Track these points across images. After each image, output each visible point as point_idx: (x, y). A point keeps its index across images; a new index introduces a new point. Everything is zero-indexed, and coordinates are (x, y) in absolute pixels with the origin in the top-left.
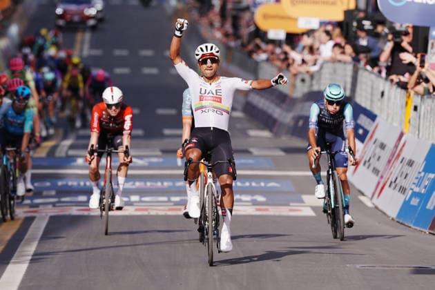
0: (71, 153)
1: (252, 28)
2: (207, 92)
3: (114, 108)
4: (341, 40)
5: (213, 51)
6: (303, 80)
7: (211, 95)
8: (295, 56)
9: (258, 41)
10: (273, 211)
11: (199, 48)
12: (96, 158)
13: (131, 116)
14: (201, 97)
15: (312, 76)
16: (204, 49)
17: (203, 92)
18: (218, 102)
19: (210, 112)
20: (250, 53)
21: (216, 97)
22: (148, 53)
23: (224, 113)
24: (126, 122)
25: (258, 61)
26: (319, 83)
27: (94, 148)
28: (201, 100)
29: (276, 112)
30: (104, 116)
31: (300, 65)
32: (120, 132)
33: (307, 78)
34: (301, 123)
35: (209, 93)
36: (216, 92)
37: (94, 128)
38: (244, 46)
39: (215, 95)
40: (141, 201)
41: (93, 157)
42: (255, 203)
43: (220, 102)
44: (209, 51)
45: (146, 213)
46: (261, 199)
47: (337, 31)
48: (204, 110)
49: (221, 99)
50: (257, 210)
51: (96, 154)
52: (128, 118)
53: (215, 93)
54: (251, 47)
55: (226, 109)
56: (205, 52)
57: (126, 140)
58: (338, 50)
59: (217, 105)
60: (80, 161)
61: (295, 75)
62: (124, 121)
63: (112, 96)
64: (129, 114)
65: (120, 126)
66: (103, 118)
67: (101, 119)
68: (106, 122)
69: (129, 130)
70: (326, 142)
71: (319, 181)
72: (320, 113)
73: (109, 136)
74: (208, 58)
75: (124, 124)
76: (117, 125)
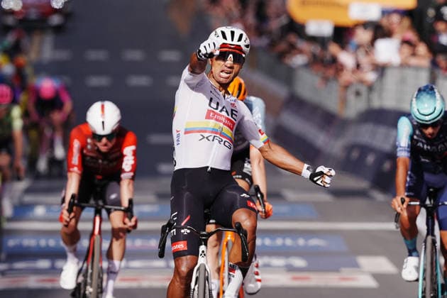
0: (28, 199)
1: (284, 20)
2: (220, 108)
3: (104, 140)
4: (411, 36)
5: (242, 44)
6: (358, 94)
7: (224, 113)
8: (346, 58)
9: (292, 38)
10: (317, 280)
11: (219, 30)
14: (210, 112)
15: (371, 88)
16: (228, 35)
17: (214, 105)
18: (230, 128)
20: (282, 56)
21: (231, 122)
22: (135, 55)
25: (294, 66)
26: (380, 97)
28: (209, 117)
29: (320, 139)
30: (89, 147)
31: (353, 72)
33: (363, 89)
34: (355, 154)
36: (232, 114)
37: (73, 166)
38: (272, 44)
39: (230, 118)
40: (127, 268)
42: (290, 269)
44: (235, 42)
45: (134, 284)
46: (299, 262)
47: (406, 22)
48: (206, 135)
49: (233, 125)
50: (295, 279)
54: (283, 46)
56: (229, 41)
57: (125, 188)
58: (406, 49)
59: (229, 132)
60: (40, 211)
61: (346, 87)
62: (122, 157)
63: (103, 122)
64: (130, 145)
65: (115, 163)
66: (88, 151)
67: (85, 151)
68: (92, 157)
69: (131, 171)
70: (429, 188)
71: (412, 251)
72: (414, 133)
73: (96, 181)
74: (231, 53)
75: (122, 162)
76: (111, 161)
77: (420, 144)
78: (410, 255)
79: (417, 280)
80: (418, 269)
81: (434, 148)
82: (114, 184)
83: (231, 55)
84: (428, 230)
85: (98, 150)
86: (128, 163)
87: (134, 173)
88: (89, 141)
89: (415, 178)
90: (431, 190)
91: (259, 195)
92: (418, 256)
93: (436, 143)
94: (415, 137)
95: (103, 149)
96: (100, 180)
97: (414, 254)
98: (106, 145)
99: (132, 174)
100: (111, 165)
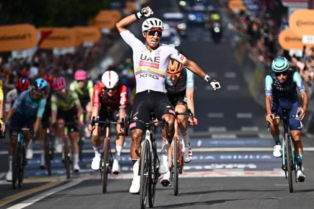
2: (147, 59)
3: (110, 91)
7: (150, 61)
10: (257, 174)
12: (97, 127)
13: (125, 93)
14: (141, 62)
16: (154, 23)
17: (143, 58)
18: (156, 68)
19: (148, 77)
21: (154, 64)
23: (160, 78)
24: (121, 99)
27: (95, 119)
28: (140, 65)
30: (103, 93)
32: (117, 107)
35: (148, 60)
36: (155, 59)
37: (95, 103)
39: (153, 62)
41: (94, 127)
43: (158, 68)
44: (158, 26)
48: (142, 74)
49: (158, 65)
50: (246, 174)
51: (97, 124)
52: (123, 94)
53: (153, 60)
55: (163, 74)
56: (155, 26)
57: (122, 114)
59: (155, 70)
62: (120, 98)
63: (110, 83)
64: (124, 92)
65: (116, 101)
66: (103, 95)
67: (101, 95)
68: (105, 98)
69: (124, 105)
70: (283, 110)
71: (278, 142)
72: (274, 83)
73: (108, 110)
74: (156, 31)
75: (120, 100)
76: (114, 100)
77: (278, 88)
78: (277, 144)
79: (282, 156)
80: (281, 152)
81: (284, 89)
82: (116, 111)
83: (156, 33)
84: (285, 130)
85: (108, 96)
86: (123, 101)
87: (126, 106)
88: (103, 90)
89: (276, 105)
90: (285, 111)
91: (190, 114)
92: (281, 144)
93: (285, 86)
94: (275, 85)
95: (110, 95)
96: (110, 109)
97: (279, 143)
98: (111, 93)
99: (125, 106)
100: (115, 102)
